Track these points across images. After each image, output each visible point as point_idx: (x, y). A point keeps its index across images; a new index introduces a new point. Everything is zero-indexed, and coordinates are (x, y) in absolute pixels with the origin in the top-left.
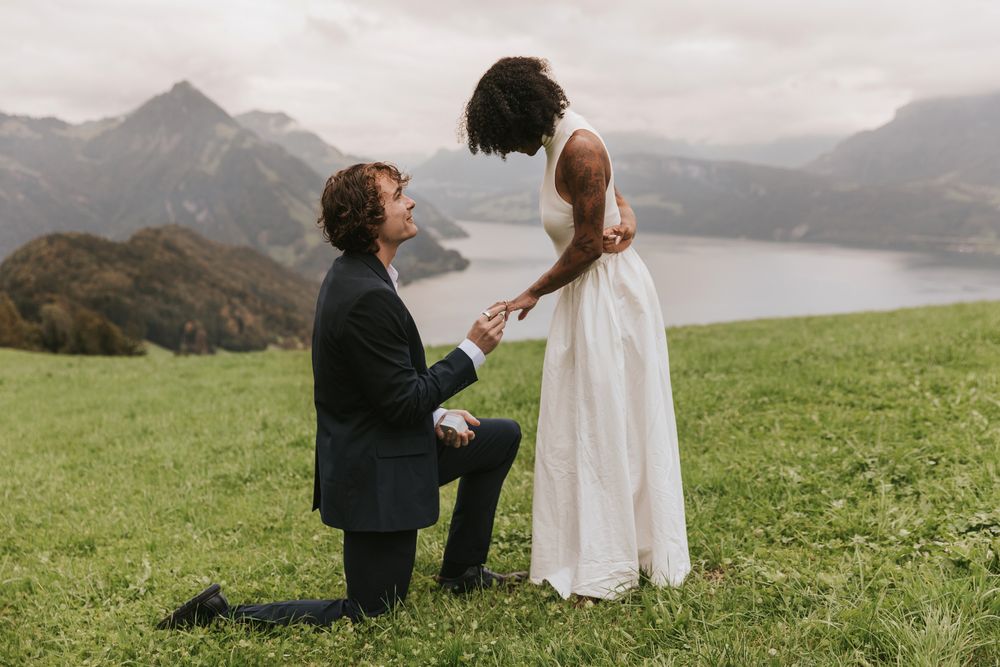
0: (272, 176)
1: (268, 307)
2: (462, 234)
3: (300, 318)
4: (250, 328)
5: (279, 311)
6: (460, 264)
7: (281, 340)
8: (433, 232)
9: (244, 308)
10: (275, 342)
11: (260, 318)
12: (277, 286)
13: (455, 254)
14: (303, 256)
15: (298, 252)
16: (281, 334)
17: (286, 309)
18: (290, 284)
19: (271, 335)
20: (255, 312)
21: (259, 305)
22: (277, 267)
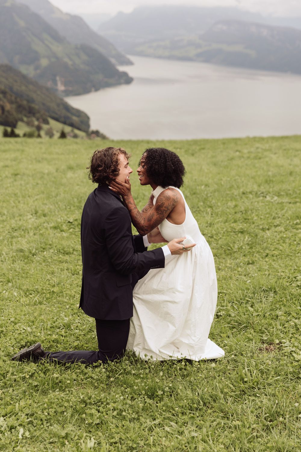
0: (22, 24)
1: (18, 100)
2: (130, 63)
3: (37, 107)
4: (8, 112)
5: (25, 103)
6: (127, 80)
7: (25, 119)
8: (113, 61)
9: (5, 100)
10: (22, 120)
11: (14, 106)
12: (23, 88)
13: (125, 74)
14: (38, 71)
15: (36, 68)
16: (26, 116)
17: (28, 101)
18: (31, 87)
19: (20, 116)
20: (11, 102)
21: (13, 98)
22: (24, 77)
